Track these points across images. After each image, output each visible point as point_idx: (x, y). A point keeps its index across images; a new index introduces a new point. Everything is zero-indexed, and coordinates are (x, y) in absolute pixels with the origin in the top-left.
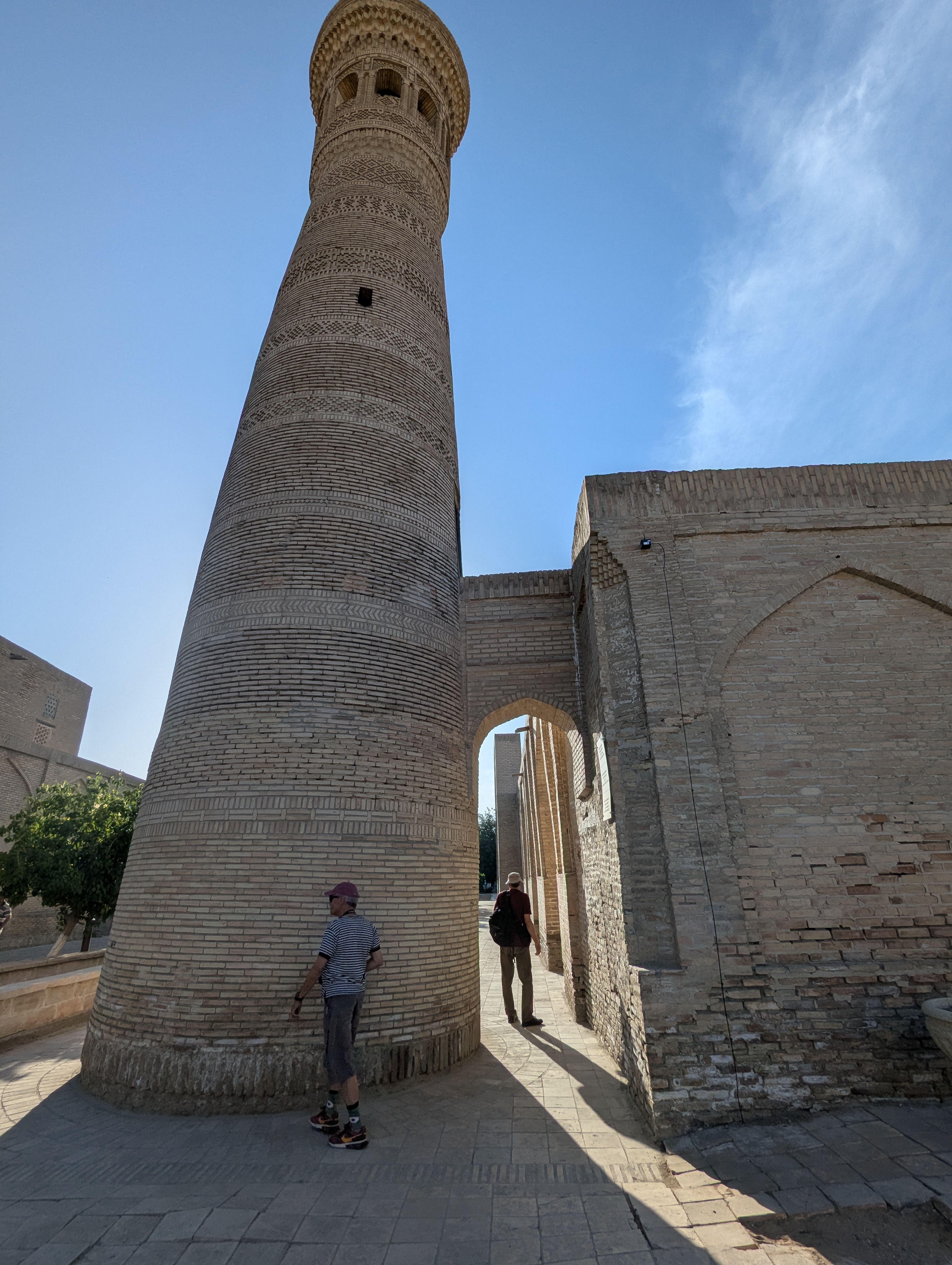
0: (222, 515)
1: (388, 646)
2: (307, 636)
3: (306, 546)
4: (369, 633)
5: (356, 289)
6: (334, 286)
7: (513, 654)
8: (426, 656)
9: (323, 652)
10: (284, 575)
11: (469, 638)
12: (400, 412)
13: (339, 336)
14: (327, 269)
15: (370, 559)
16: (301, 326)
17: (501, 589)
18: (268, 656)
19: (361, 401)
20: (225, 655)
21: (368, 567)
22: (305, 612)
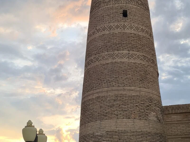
2: (124, 133)
10: (115, 114)
13: (119, 30)
15: (138, 107)
18: (114, 139)
19: (129, 54)
21: (138, 110)
22: (122, 126)
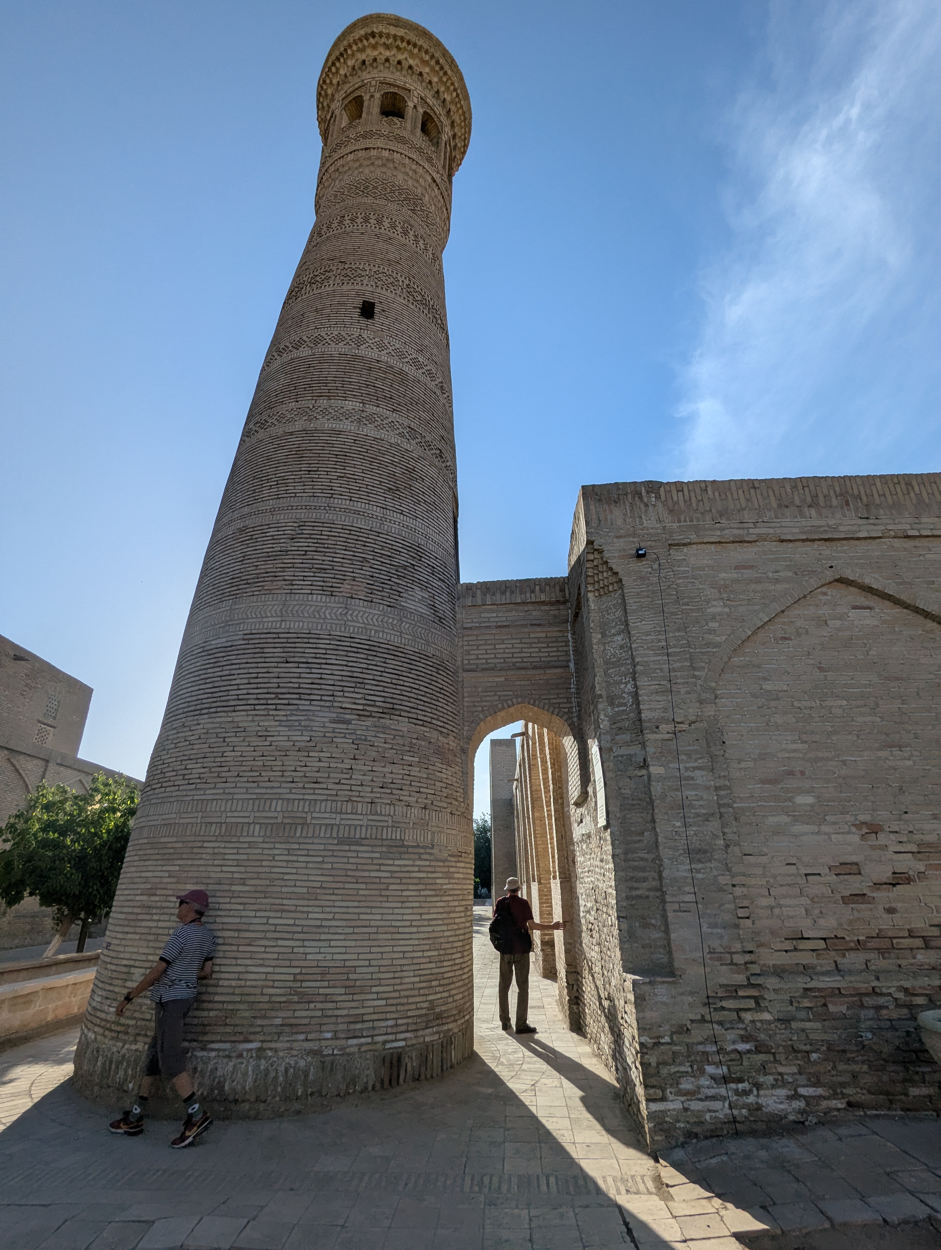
0: (225, 520)
1: (386, 651)
2: (306, 640)
3: (306, 551)
4: (368, 638)
5: (359, 302)
6: (337, 299)
7: (509, 660)
8: (423, 661)
9: (322, 656)
10: (285, 580)
11: (466, 643)
12: (401, 421)
13: (342, 348)
14: (331, 282)
15: (369, 565)
16: (304, 338)
17: (498, 596)
18: (267, 660)
19: (363, 411)
20: (225, 659)
21: (368, 573)
22: (304, 617)
